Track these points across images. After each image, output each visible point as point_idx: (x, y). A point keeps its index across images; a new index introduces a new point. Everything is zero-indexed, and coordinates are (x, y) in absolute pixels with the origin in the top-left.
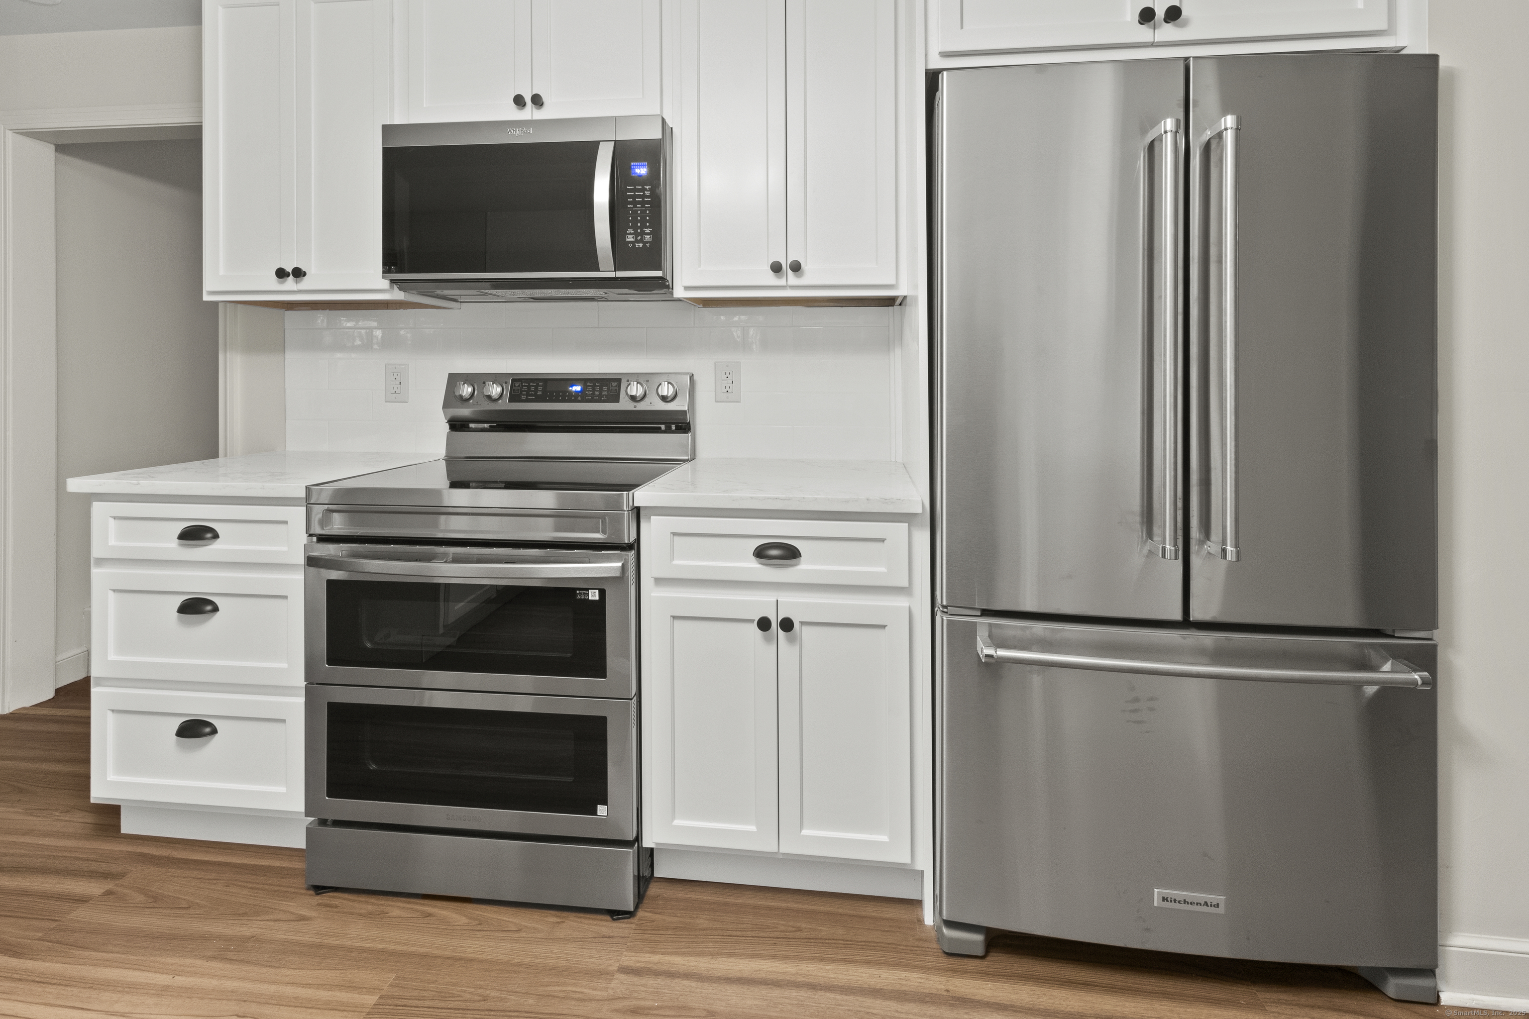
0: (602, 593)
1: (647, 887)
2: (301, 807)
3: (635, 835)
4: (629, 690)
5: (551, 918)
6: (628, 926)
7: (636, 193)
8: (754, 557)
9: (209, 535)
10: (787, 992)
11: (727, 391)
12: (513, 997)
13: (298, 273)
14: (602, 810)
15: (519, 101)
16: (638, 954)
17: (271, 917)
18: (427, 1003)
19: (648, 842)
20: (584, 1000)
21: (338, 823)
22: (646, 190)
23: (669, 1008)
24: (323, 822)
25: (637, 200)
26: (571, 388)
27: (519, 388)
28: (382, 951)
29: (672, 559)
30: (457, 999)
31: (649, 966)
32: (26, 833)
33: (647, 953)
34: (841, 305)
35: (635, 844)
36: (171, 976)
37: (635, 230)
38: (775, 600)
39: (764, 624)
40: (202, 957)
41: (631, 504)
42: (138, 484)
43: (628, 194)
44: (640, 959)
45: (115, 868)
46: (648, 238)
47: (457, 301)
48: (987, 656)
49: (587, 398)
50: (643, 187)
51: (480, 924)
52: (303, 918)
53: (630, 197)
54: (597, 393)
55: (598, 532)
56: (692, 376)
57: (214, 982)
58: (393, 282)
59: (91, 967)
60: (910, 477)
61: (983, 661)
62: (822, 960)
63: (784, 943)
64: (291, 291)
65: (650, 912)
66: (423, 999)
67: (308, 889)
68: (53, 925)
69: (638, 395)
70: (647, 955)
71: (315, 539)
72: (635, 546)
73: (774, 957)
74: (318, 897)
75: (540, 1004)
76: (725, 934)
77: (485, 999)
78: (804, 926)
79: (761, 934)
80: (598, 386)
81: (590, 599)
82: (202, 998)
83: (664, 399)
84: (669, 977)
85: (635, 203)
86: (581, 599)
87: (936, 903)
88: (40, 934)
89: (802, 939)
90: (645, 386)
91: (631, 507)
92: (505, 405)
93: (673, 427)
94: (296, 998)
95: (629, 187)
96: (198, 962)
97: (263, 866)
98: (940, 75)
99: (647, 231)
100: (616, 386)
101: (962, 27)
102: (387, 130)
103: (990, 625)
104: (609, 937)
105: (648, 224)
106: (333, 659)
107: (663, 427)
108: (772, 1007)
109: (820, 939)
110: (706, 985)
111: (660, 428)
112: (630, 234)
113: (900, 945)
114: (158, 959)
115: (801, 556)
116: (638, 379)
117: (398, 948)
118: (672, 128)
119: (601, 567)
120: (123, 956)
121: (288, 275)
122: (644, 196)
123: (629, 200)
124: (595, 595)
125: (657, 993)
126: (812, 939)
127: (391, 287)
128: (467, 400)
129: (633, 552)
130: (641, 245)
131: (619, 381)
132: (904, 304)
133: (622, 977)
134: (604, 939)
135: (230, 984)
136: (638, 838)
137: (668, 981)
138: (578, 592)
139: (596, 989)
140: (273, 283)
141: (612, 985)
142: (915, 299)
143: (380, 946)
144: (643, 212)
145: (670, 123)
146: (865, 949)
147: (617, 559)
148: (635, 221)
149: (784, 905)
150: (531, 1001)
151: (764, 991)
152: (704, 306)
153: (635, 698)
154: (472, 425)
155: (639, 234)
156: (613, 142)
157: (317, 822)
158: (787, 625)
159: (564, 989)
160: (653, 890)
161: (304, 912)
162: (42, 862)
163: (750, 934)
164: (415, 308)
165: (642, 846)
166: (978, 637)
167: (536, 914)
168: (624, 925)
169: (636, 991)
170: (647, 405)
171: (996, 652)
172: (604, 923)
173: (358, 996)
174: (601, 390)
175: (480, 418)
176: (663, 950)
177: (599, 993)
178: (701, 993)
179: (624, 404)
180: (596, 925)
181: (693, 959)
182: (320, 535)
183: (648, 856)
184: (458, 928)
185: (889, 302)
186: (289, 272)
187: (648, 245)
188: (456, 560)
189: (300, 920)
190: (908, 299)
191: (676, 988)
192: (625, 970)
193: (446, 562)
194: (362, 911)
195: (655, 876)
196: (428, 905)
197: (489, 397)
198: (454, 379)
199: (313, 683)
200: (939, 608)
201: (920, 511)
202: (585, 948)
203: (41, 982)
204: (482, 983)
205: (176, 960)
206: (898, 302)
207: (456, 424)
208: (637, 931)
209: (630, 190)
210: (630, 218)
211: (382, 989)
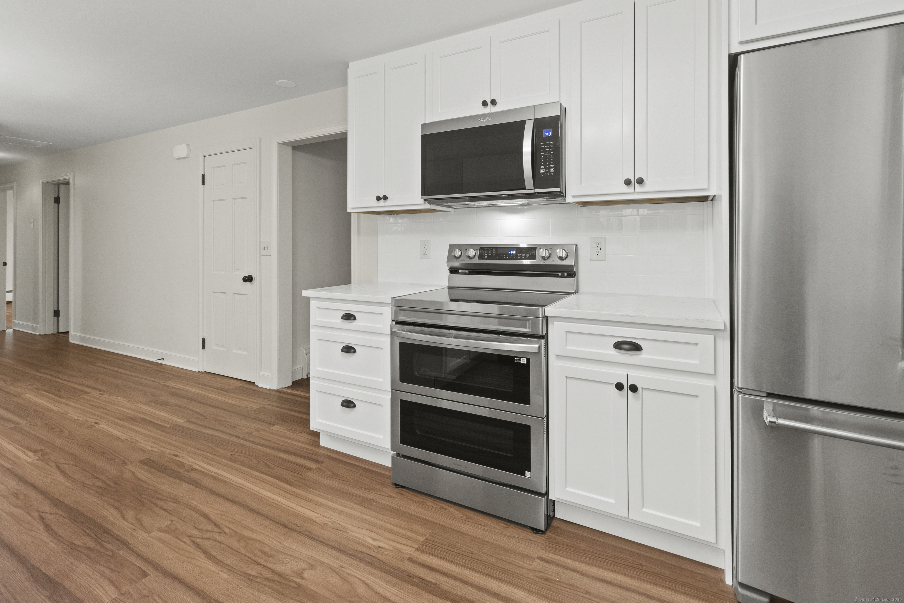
0: (528, 360)
1: (551, 521)
2: (389, 446)
3: (545, 491)
4: (542, 413)
5: (502, 524)
6: (541, 538)
7: (546, 146)
8: (613, 348)
9: (353, 318)
10: (633, 595)
11: (597, 254)
12: (485, 556)
13: (385, 198)
14: (528, 474)
15: (485, 104)
16: (547, 553)
17: (379, 493)
18: (446, 547)
19: (552, 497)
20: (520, 567)
21: (404, 457)
22: (551, 144)
23: (565, 583)
24: (398, 455)
25: (546, 150)
26: (510, 252)
27: (483, 252)
28: (425, 519)
29: (566, 345)
30: (459, 549)
31: (554, 560)
32: (288, 438)
33: (552, 553)
34: (670, 202)
35: (545, 497)
36: (343, 508)
37: (545, 167)
38: (626, 374)
39: (619, 387)
40: (354, 503)
41: (543, 314)
42: (327, 294)
43: (541, 147)
44: (548, 555)
45: (320, 459)
46: (552, 170)
47: (453, 208)
48: (770, 422)
49: (518, 257)
50: (549, 143)
51: (468, 518)
52: (391, 497)
53: (542, 148)
54: (524, 255)
55: (526, 328)
56: (577, 245)
57: (359, 514)
58: (425, 200)
59: (315, 496)
60: (717, 308)
61: (768, 425)
62: (655, 584)
63: (631, 569)
64: (382, 206)
65: (554, 534)
66: (444, 545)
67: (393, 485)
68: (301, 476)
69: (546, 256)
70: (552, 555)
71: (394, 322)
72: (545, 337)
73: (625, 575)
74: (397, 489)
75: (498, 563)
76: (596, 555)
77: (472, 553)
78: (644, 563)
79: (617, 561)
80: (524, 251)
81: (522, 363)
82: (355, 520)
83: (561, 258)
84: (564, 568)
85: (545, 152)
86: (517, 362)
87: (734, 571)
88: (297, 479)
89: (643, 570)
90: (550, 251)
91: (544, 316)
92: (477, 261)
93: (566, 274)
94: (391, 530)
95: (542, 143)
96: (352, 504)
97: (374, 470)
98: (739, 57)
99: (552, 166)
100: (534, 251)
101: (756, 23)
102: (424, 126)
103: (774, 403)
104: (532, 541)
105: (552, 163)
106: (403, 379)
107: (560, 274)
108: (624, 599)
109: (654, 573)
110: (585, 578)
111: (558, 274)
112: (542, 169)
113: (707, 590)
114: (338, 499)
115: (642, 350)
116: (546, 247)
117: (432, 519)
118: (565, 108)
119: (528, 347)
120: (326, 495)
121: (381, 199)
122: (550, 147)
123: (542, 150)
124: (525, 362)
125: (558, 574)
126: (649, 572)
127: (425, 203)
128: (458, 258)
129: (545, 340)
130: (548, 174)
131: (535, 248)
132: (714, 200)
133: (539, 561)
134: (530, 541)
135: (365, 517)
136: (547, 493)
137: (564, 570)
138: (516, 358)
139: (526, 564)
140: (375, 203)
141: (534, 564)
142: (720, 196)
143: (425, 517)
144: (550, 156)
145: (564, 105)
146: (683, 586)
147: (536, 343)
148: (545, 161)
149: (631, 549)
150: (493, 560)
151: (619, 591)
152: (583, 206)
153: (545, 418)
154: (460, 271)
155: (547, 169)
156: (533, 120)
157: (396, 454)
158: (634, 388)
159: (510, 559)
160: (555, 523)
161: (392, 494)
162: (295, 451)
163: (610, 559)
164: (433, 212)
165: (549, 498)
166: (764, 409)
167: (495, 521)
168: (539, 537)
169: (547, 571)
170: (551, 262)
171: (777, 420)
172: (529, 533)
173: (416, 536)
174: (526, 253)
175: (463, 267)
176: (561, 554)
177: (527, 566)
178: (583, 581)
179: (538, 261)
180: (525, 533)
181: (578, 563)
182: (396, 321)
183: (552, 505)
184: (458, 518)
185: (704, 199)
186: (381, 198)
187: (552, 174)
188: (456, 337)
189: (390, 497)
190: (716, 197)
191: (568, 575)
192: (541, 559)
193: (451, 338)
194: (416, 500)
195: (556, 517)
196: (444, 504)
197: (469, 257)
198: (452, 248)
199: (394, 390)
200: (736, 389)
201: (722, 328)
202: (520, 543)
203: (299, 497)
204: (470, 545)
205: (344, 501)
206: (710, 198)
207: (452, 270)
208: (547, 542)
209: (542, 145)
210: (542, 160)
211: (426, 536)
